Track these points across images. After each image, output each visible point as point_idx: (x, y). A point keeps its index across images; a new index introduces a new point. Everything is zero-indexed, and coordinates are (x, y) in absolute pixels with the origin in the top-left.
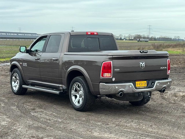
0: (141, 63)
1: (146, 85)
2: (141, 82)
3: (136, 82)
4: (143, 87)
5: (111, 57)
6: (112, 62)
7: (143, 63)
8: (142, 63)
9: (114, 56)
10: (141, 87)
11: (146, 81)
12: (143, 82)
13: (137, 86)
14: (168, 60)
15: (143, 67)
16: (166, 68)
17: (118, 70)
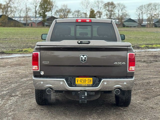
0: (82, 56)
1: (92, 83)
2: (84, 78)
3: (76, 79)
4: (87, 85)
5: (39, 47)
7: (85, 56)
9: (41, 47)
10: (83, 85)
11: (92, 79)
12: (87, 79)
13: (76, 83)
14: (128, 54)
15: (85, 60)
16: (124, 63)
17: (47, 63)
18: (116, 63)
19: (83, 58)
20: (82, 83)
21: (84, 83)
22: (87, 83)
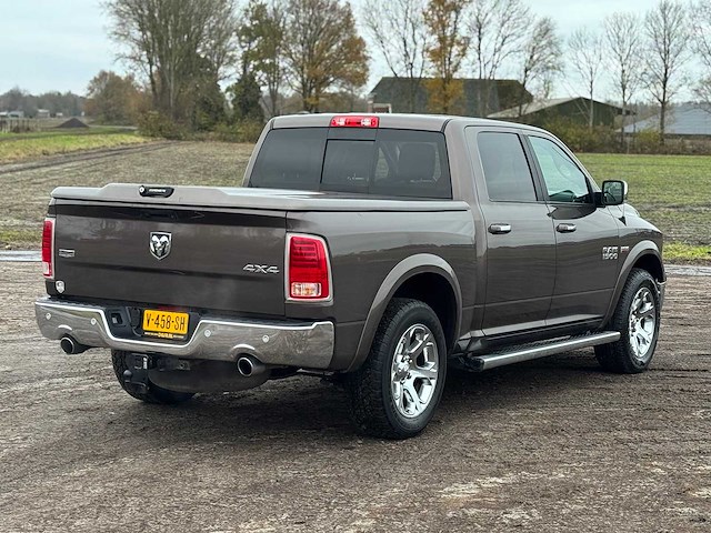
0: (155, 238)
1: (185, 332)
2: (166, 313)
3: (147, 312)
4: (171, 336)
5: (53, 203)
6: (53, 221)
7: (164, 239)
8: (160, 236)
10: (160, 335)
11: (186, 316)
12: (174, 315)
13: (145, 327)
14: (289, 237)
15: (163, 253)
16: (274, 270)
17: (69, 256)
18: (249, 268)
19: (159, 245)
20: (159, 329)
21: (165, 330)
22: (172, 330)
